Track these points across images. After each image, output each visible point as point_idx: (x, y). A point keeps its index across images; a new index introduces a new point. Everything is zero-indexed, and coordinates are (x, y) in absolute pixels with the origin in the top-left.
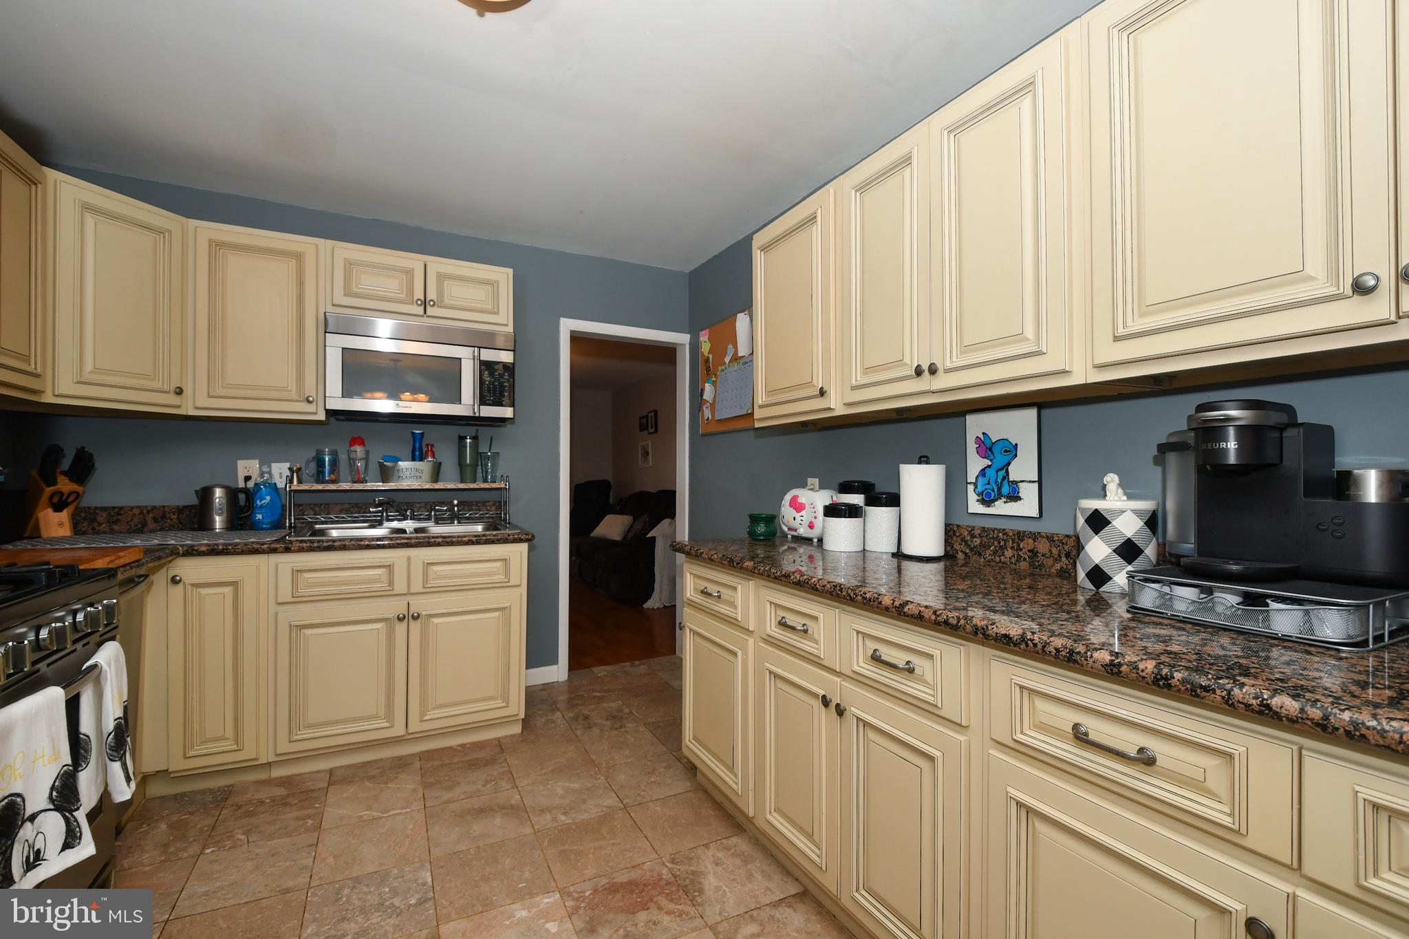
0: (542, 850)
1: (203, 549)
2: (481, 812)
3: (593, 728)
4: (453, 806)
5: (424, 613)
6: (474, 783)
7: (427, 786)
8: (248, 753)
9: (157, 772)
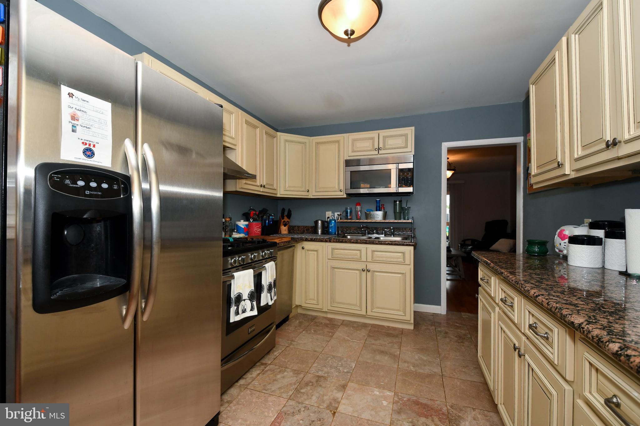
0: (397, 375)
1: (309, 239)
2: (382, 352)
3: (447, 338)
4: (374, 346)
5: (372, 270)
6: (385, 341)
7: (369, 336)
8: (320, 307)
9: (299, 305)
